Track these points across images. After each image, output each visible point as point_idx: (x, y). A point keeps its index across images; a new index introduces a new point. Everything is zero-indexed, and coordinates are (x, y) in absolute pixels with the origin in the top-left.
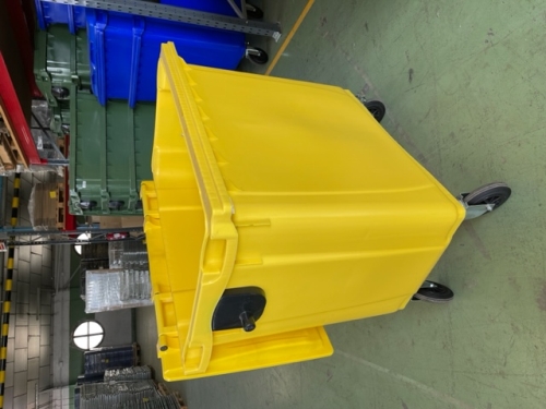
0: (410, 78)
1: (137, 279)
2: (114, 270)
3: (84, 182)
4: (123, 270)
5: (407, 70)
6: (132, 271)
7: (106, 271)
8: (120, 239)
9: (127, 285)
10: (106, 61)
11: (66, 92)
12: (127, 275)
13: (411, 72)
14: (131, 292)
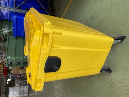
0: (92, 19)
1: (23, 89)
2: (17, 86)
3: (9, 57)
4: (19, 86)
5: (91, 17)
6: (21, 86)
7: (15, 87)
8: (18, 77)
9: (20, 90)
10: (16, 26)
11: (6, 36)
12: (20, 87)
13: (92, 17)
14: (21, 92)
